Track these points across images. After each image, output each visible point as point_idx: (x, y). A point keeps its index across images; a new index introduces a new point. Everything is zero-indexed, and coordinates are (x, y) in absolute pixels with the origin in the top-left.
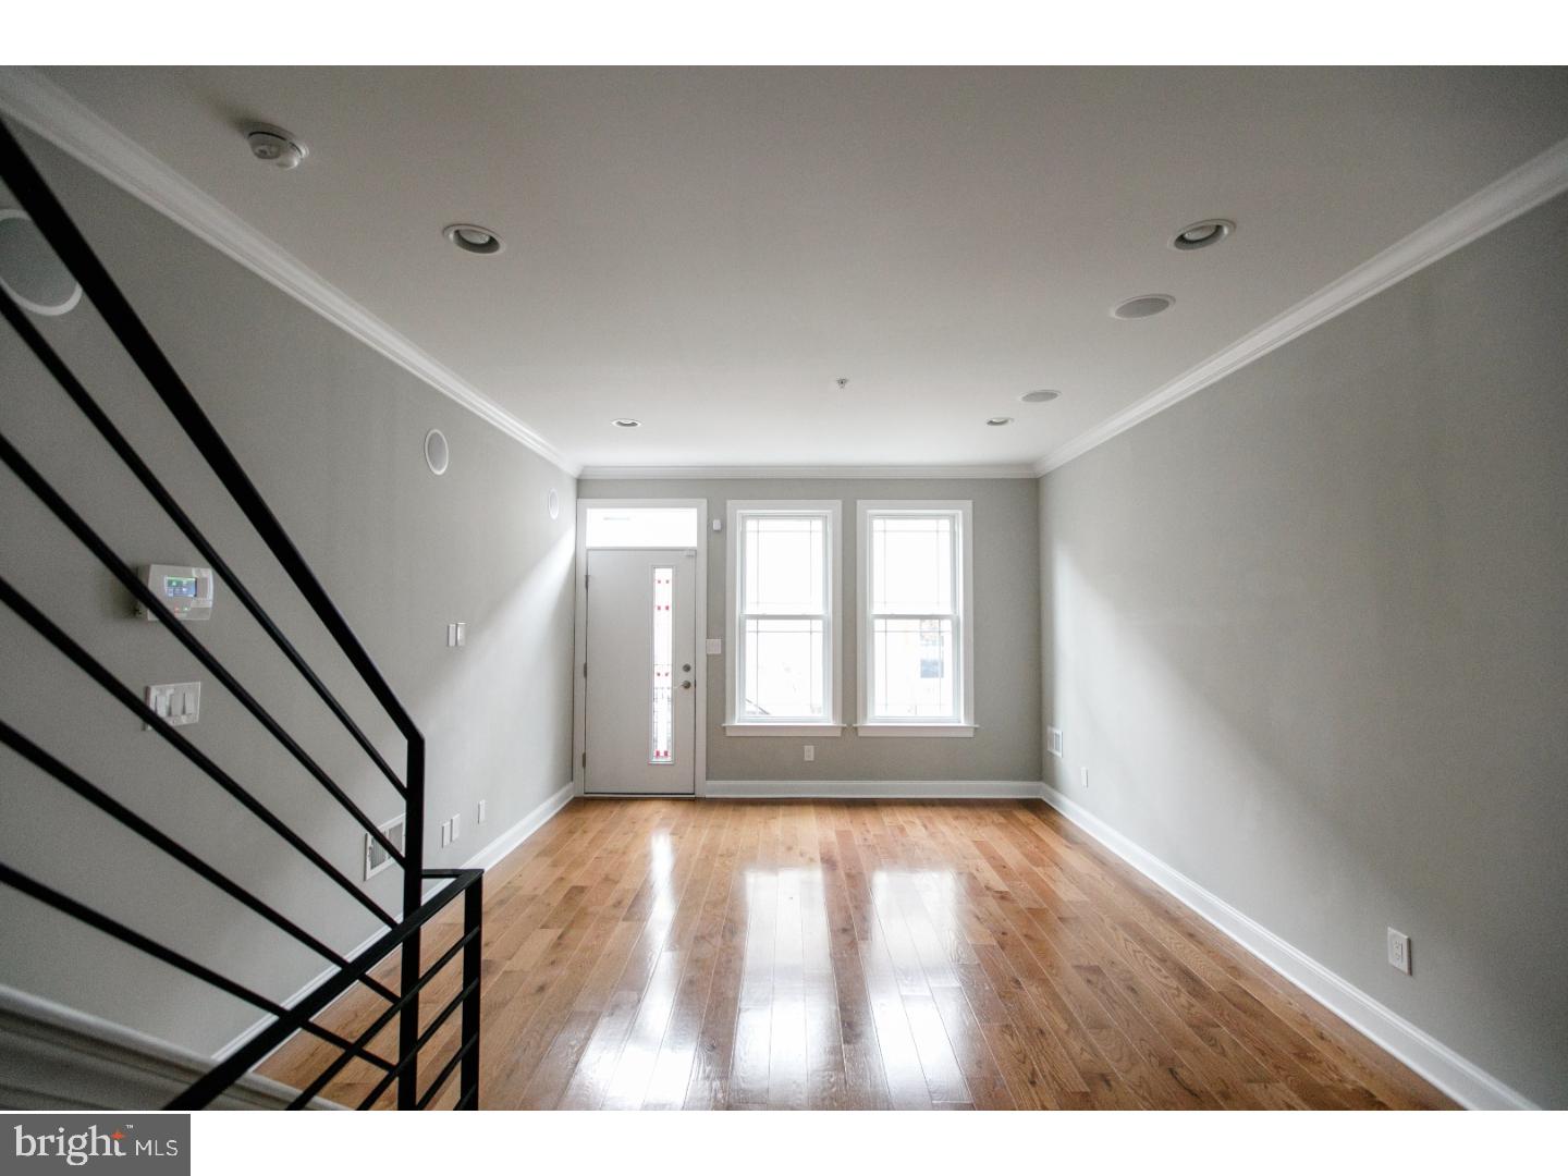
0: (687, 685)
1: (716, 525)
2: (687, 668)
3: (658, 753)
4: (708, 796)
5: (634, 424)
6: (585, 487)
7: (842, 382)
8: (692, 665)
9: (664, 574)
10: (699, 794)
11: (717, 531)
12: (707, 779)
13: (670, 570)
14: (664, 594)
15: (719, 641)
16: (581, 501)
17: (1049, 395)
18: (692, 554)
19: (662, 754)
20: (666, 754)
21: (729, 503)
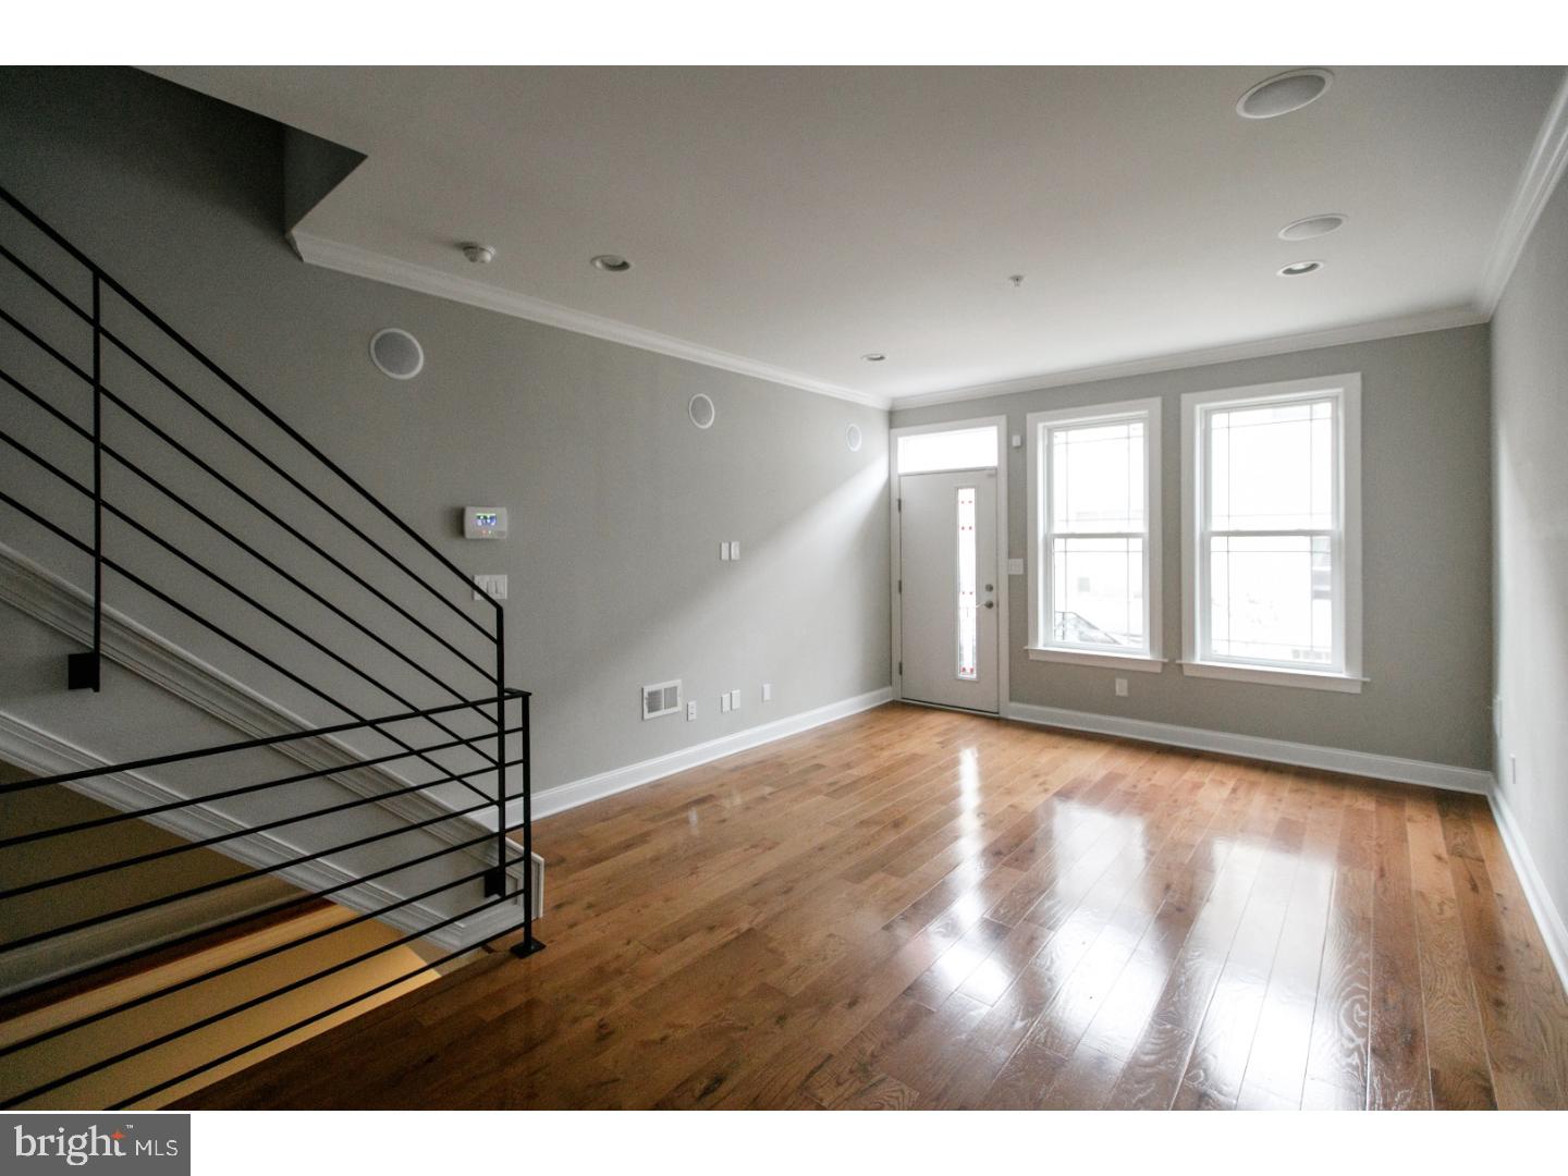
0: (990, 605)
1: (1016, 441)
2: (990, 588)
3: (964, 669)
4: (1011, 717)
5: (882, 358)
6: (897, 418)
7: (1017, 279)
8: (994, 585)
9: (967, 496)
10: (1002, 715)
11: (1017, 448)
12: (1011, 700)
13: (973, 490)
14: (967, 514)
15: (1020, 561)
16: (893, 431)
17: (1333, 222)
18: (992, 473)
19: (968, 671)
20: (972, 670)
21: (1029, 417)
